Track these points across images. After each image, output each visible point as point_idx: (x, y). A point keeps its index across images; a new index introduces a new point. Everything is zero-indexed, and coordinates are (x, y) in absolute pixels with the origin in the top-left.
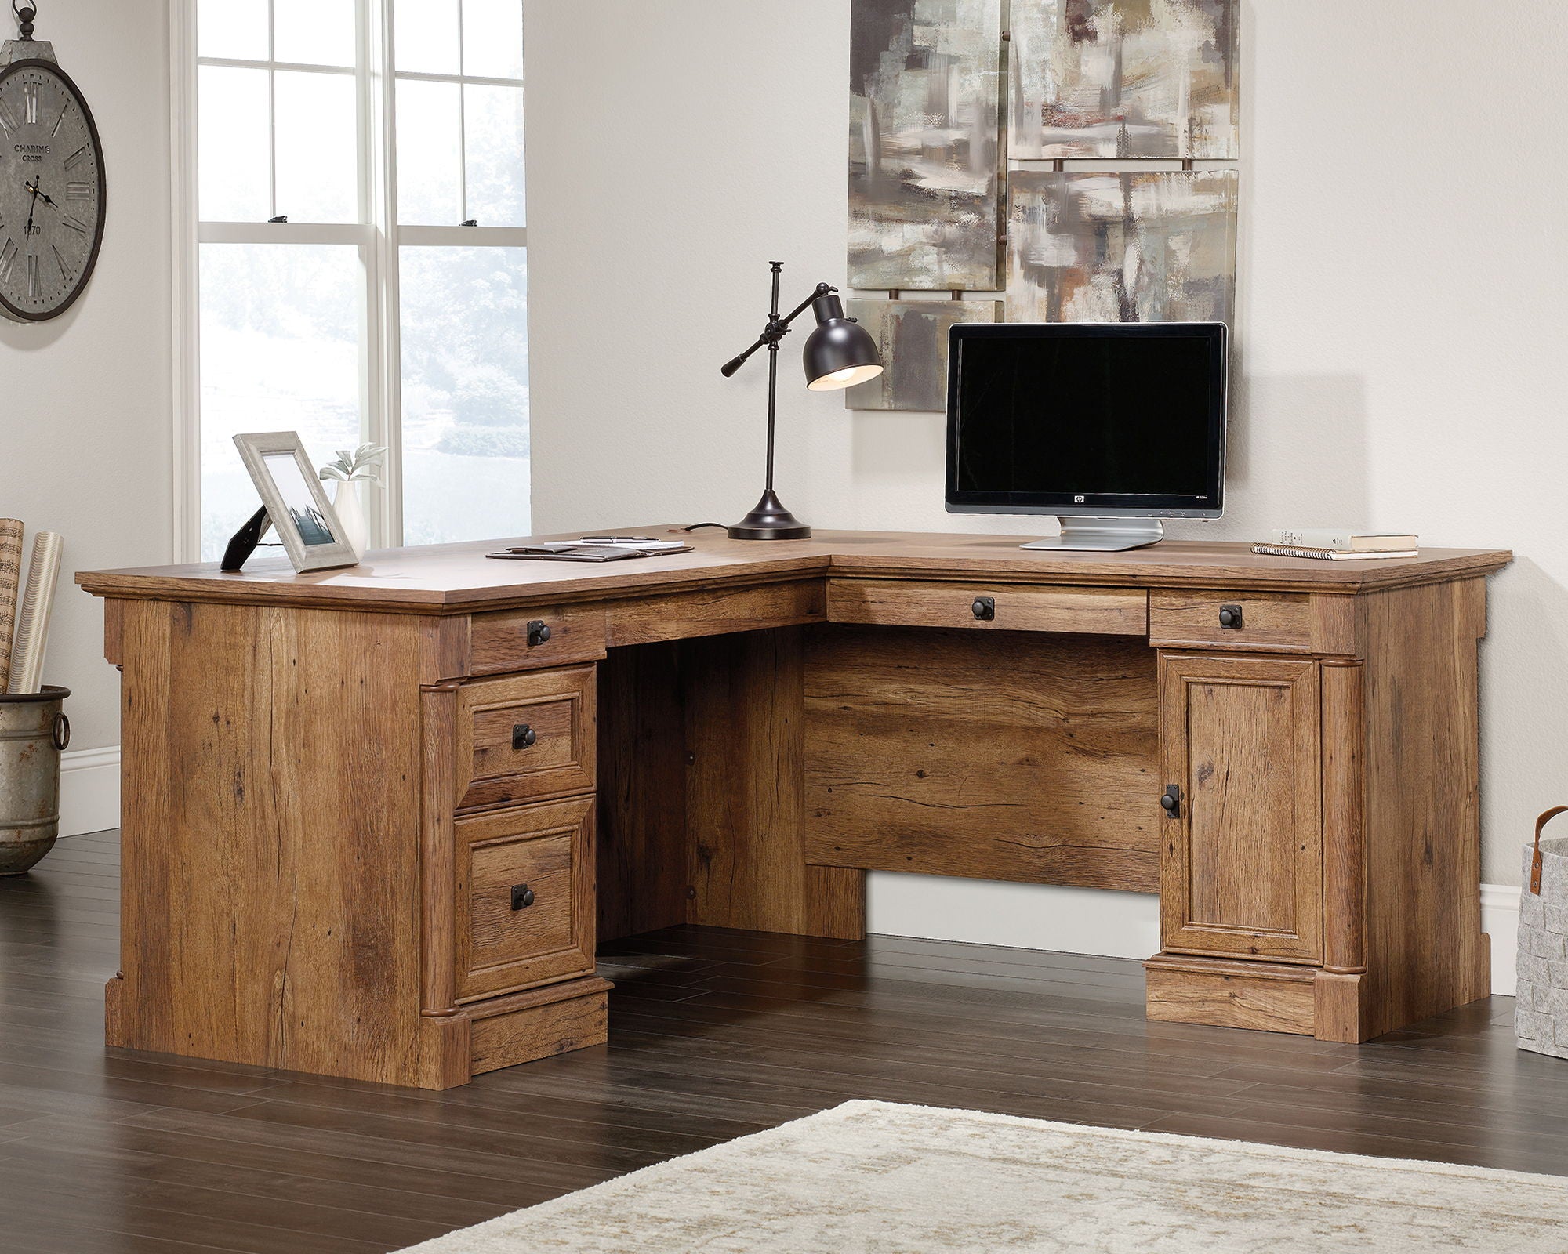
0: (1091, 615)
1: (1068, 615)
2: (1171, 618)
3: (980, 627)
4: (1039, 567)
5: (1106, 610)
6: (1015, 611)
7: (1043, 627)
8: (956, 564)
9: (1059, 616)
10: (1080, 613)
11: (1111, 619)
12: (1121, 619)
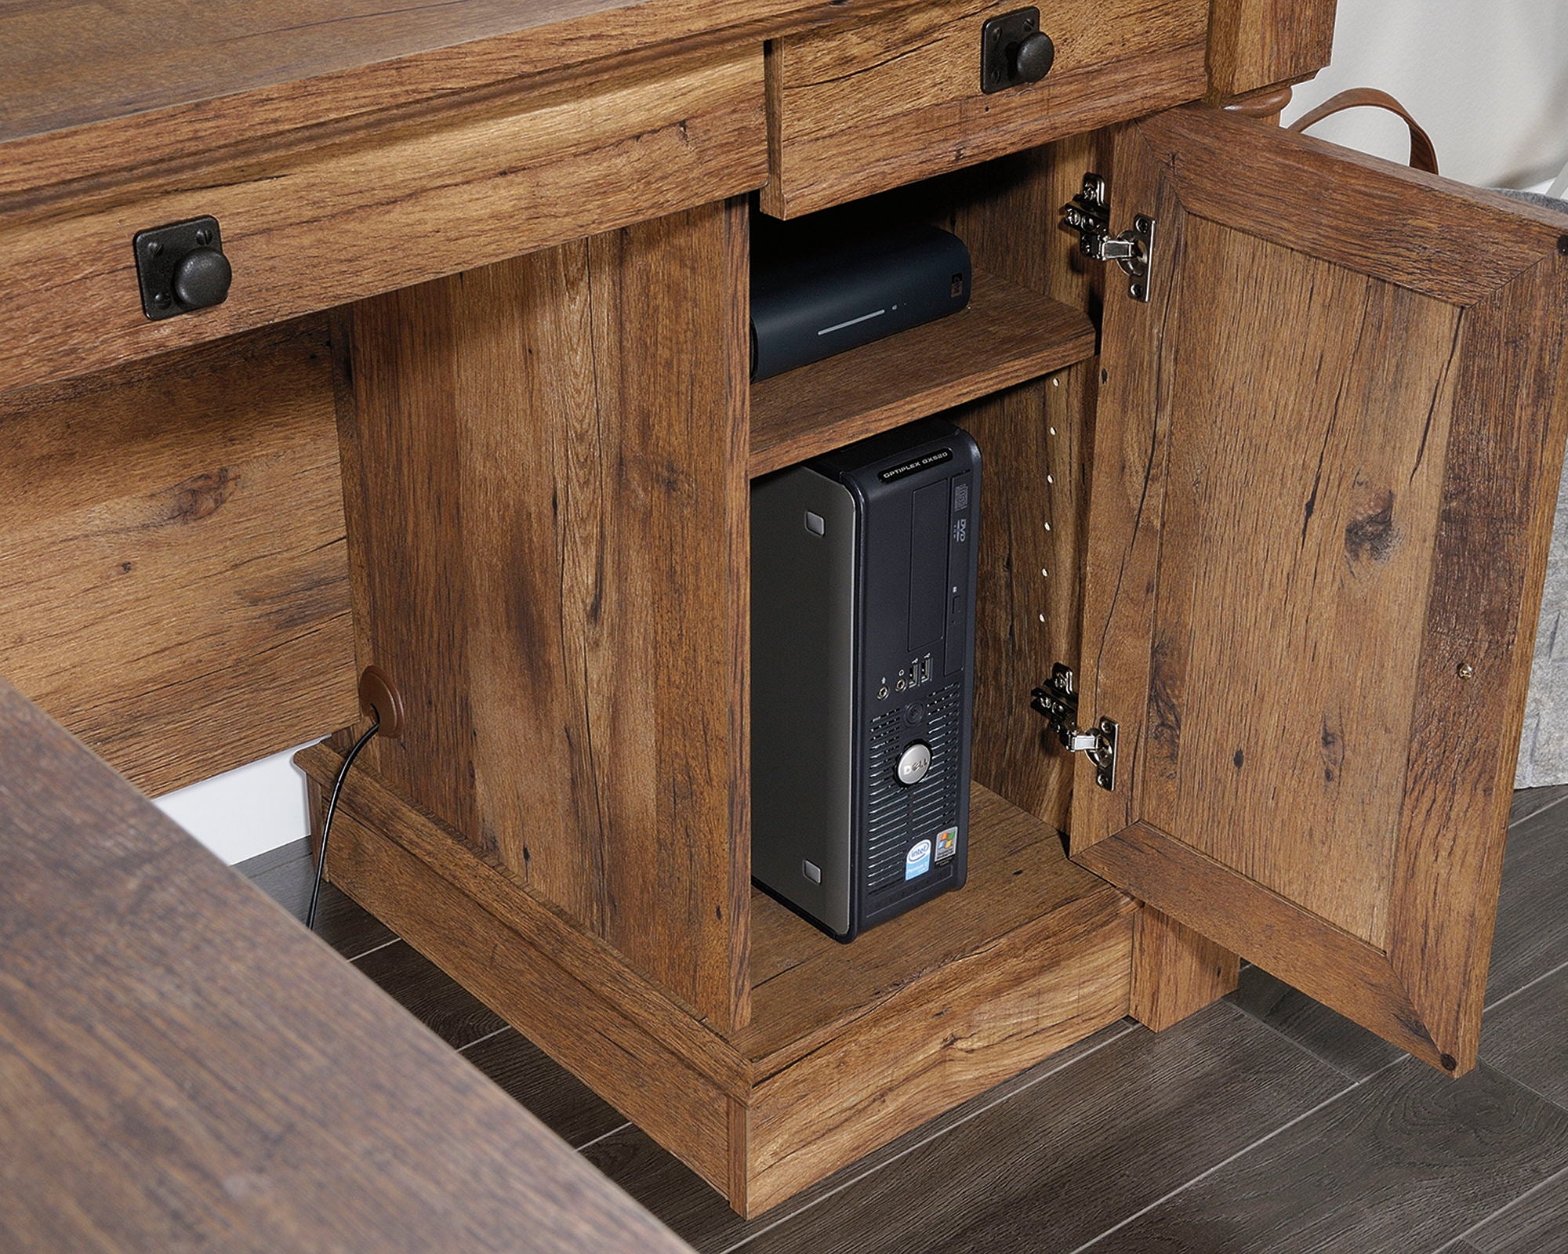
0: (589, 171)
1: (506, 196)
2: (844, 110)
3: (174, 343)
4: (533, 53)
5: (638, 137)
6: (306, 241)
7: (421, 270)
8: (186, 131)
9: (476, 210)
10: (548, 176)
11: (657, 165)
12: (688, 153)
